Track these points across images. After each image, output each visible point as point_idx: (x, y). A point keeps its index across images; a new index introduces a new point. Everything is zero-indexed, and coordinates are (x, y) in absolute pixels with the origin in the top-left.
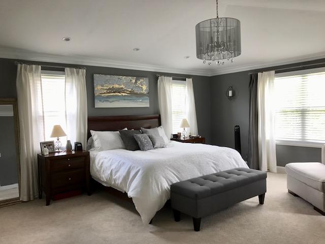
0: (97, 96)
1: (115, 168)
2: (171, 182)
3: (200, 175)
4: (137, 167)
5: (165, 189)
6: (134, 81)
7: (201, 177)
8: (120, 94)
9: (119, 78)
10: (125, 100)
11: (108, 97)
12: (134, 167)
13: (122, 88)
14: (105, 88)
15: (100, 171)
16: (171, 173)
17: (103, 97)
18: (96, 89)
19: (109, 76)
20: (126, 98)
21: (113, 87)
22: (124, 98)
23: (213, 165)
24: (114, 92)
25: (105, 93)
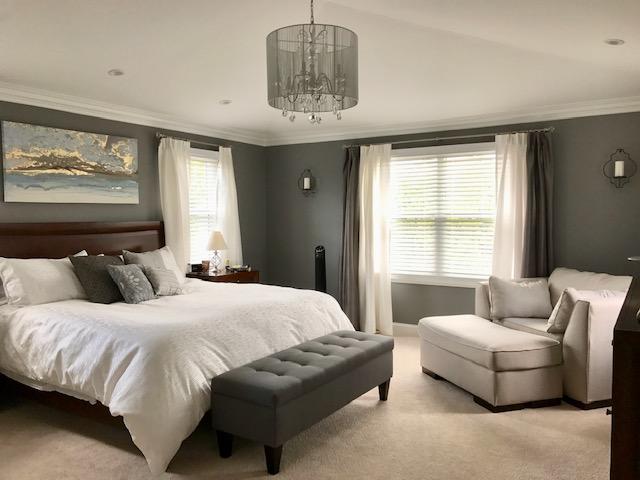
0: (12, 173)
1: (68, 348)
2: (212, 372)
3: (270, 352)
4: (130, 345)
5: (201, 390)
6: (104, 144)
7: (272, 356)
8: (68, 173)
9: (68, 136)
10: (80, 185)
11: (39, 178)
12: (123, 342)
13: (76, 158)
14: (32, 155)
15: (26, 357)
16: (210, 352)
17: (27, 177)
18: (7, 156)
19: (42, 129)
20: (85, 182)
21: (52, 155)
22: (80, 182)
23: (293, 328)
24: (55, 168)
25: (31, 168)
